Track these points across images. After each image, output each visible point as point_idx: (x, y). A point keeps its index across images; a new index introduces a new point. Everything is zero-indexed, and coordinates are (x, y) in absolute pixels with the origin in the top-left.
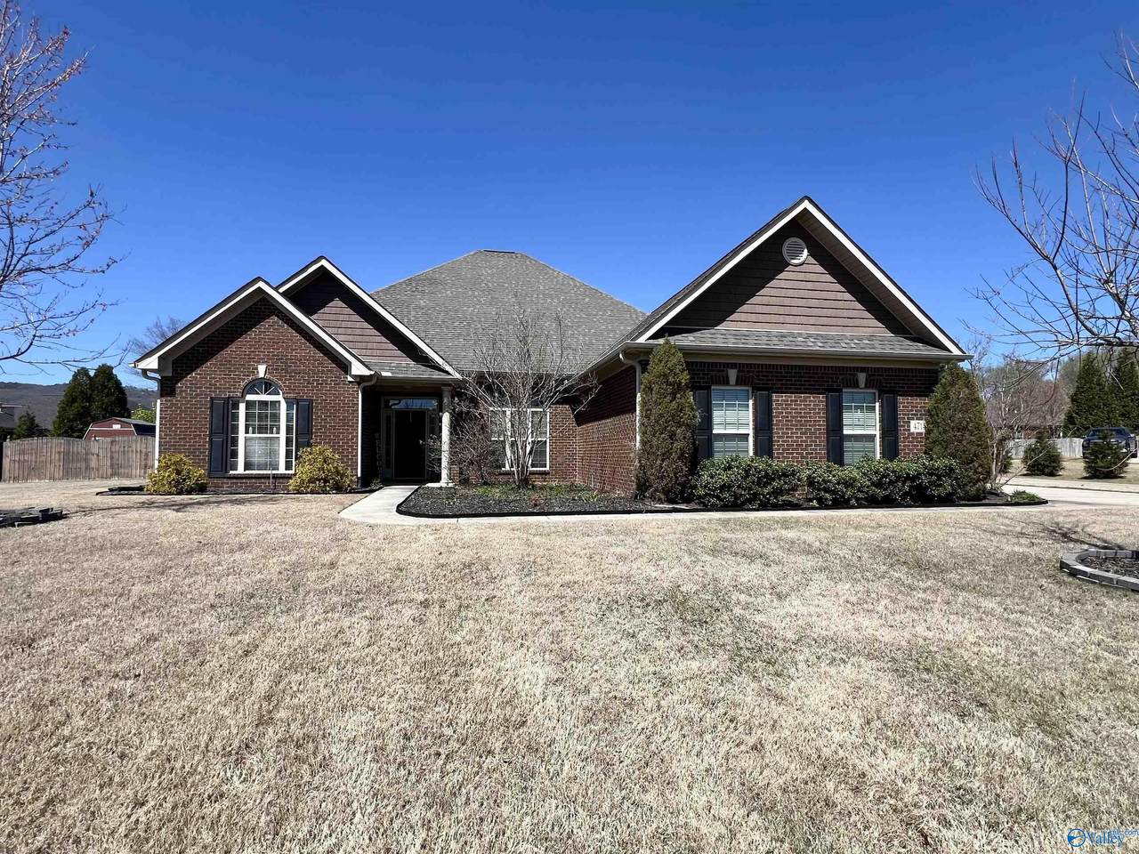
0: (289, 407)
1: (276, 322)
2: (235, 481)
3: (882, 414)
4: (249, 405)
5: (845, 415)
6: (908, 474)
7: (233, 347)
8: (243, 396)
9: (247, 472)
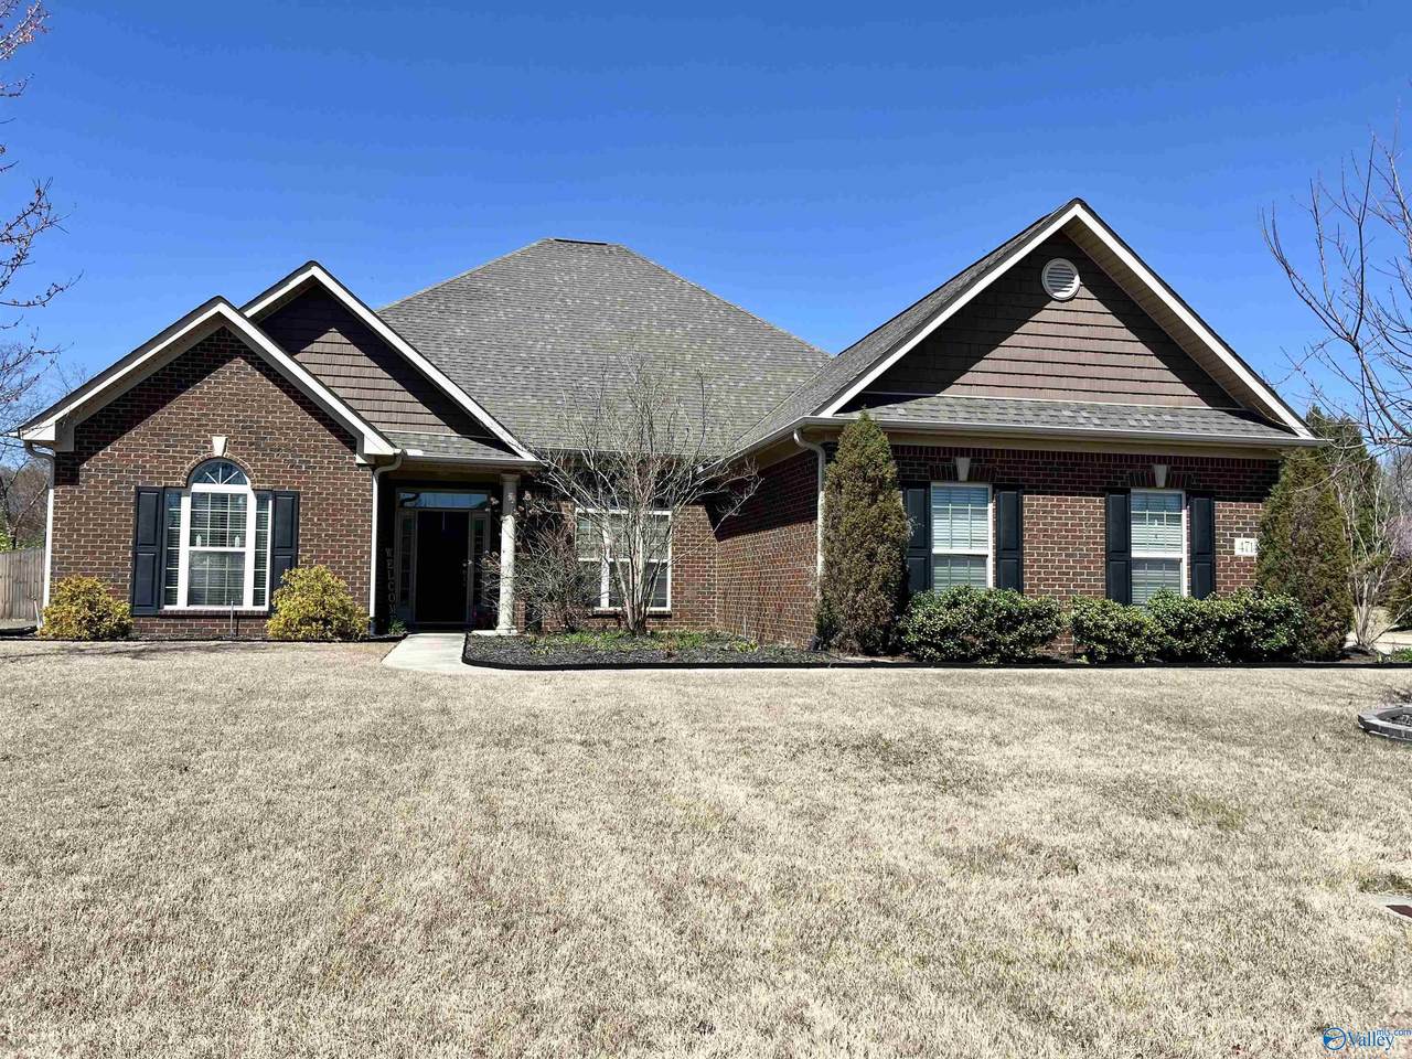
0: (262, 503)
1: (243, 369)
2: (172, 621)
3: (1191, 528)
4: (198, 499)
5: (1135, 528)
6: (1222, 618)
7: (173, 406)
8: (187, 485)
9: (192, 608)
